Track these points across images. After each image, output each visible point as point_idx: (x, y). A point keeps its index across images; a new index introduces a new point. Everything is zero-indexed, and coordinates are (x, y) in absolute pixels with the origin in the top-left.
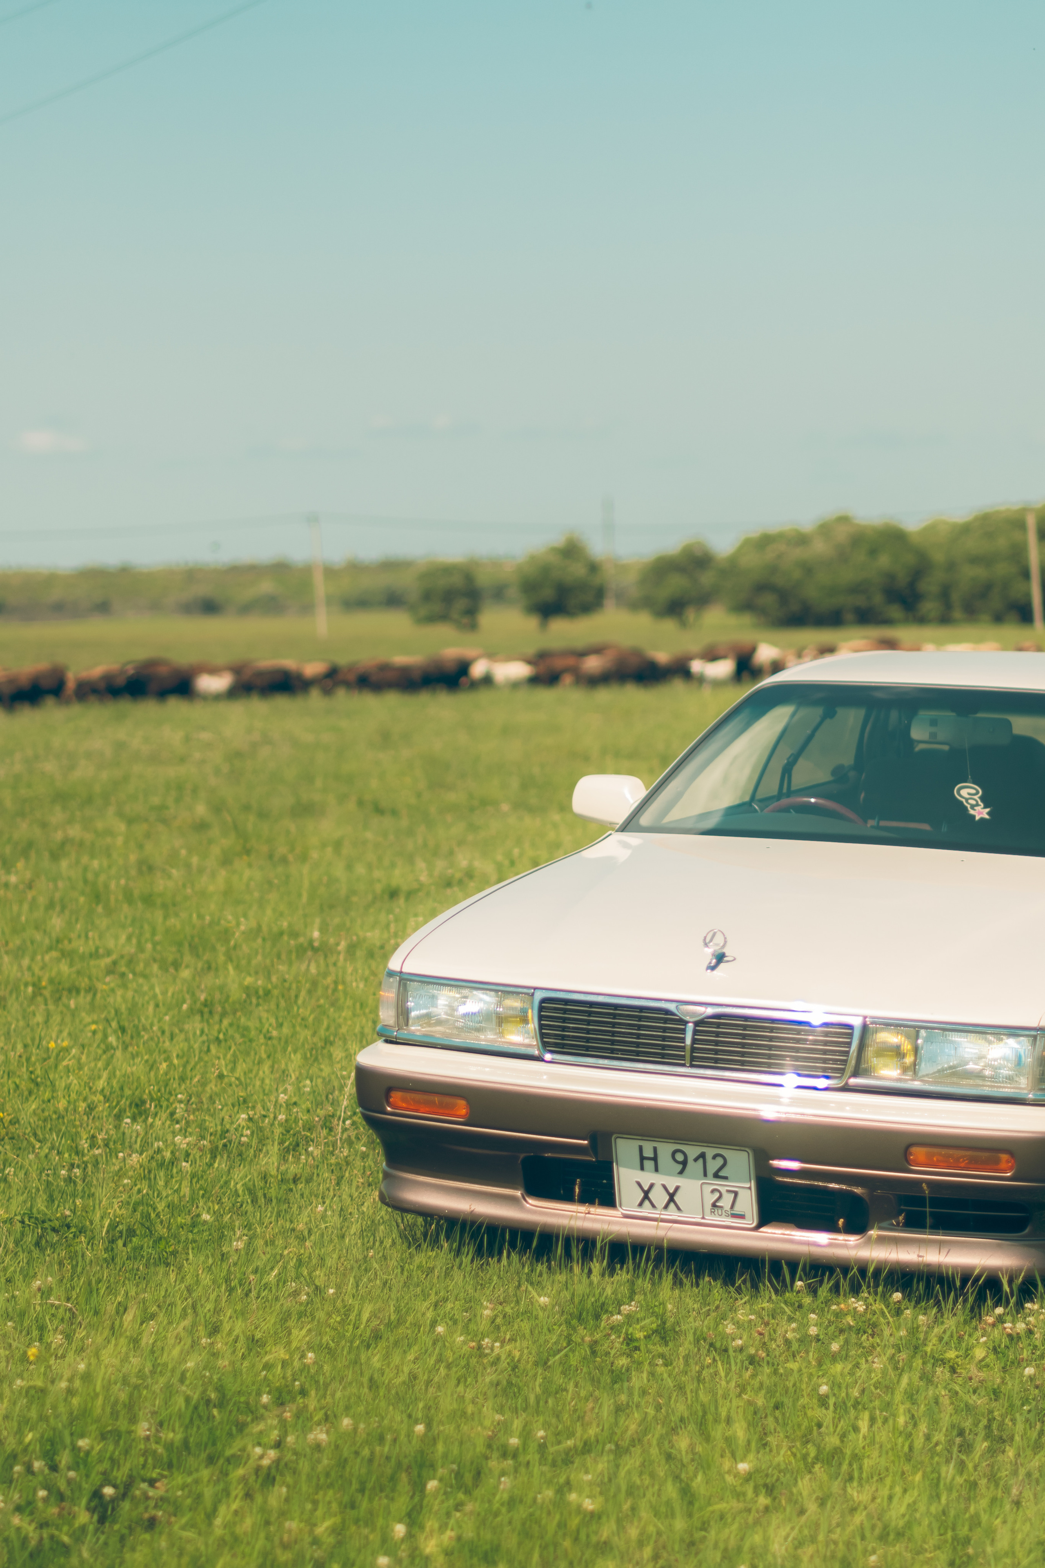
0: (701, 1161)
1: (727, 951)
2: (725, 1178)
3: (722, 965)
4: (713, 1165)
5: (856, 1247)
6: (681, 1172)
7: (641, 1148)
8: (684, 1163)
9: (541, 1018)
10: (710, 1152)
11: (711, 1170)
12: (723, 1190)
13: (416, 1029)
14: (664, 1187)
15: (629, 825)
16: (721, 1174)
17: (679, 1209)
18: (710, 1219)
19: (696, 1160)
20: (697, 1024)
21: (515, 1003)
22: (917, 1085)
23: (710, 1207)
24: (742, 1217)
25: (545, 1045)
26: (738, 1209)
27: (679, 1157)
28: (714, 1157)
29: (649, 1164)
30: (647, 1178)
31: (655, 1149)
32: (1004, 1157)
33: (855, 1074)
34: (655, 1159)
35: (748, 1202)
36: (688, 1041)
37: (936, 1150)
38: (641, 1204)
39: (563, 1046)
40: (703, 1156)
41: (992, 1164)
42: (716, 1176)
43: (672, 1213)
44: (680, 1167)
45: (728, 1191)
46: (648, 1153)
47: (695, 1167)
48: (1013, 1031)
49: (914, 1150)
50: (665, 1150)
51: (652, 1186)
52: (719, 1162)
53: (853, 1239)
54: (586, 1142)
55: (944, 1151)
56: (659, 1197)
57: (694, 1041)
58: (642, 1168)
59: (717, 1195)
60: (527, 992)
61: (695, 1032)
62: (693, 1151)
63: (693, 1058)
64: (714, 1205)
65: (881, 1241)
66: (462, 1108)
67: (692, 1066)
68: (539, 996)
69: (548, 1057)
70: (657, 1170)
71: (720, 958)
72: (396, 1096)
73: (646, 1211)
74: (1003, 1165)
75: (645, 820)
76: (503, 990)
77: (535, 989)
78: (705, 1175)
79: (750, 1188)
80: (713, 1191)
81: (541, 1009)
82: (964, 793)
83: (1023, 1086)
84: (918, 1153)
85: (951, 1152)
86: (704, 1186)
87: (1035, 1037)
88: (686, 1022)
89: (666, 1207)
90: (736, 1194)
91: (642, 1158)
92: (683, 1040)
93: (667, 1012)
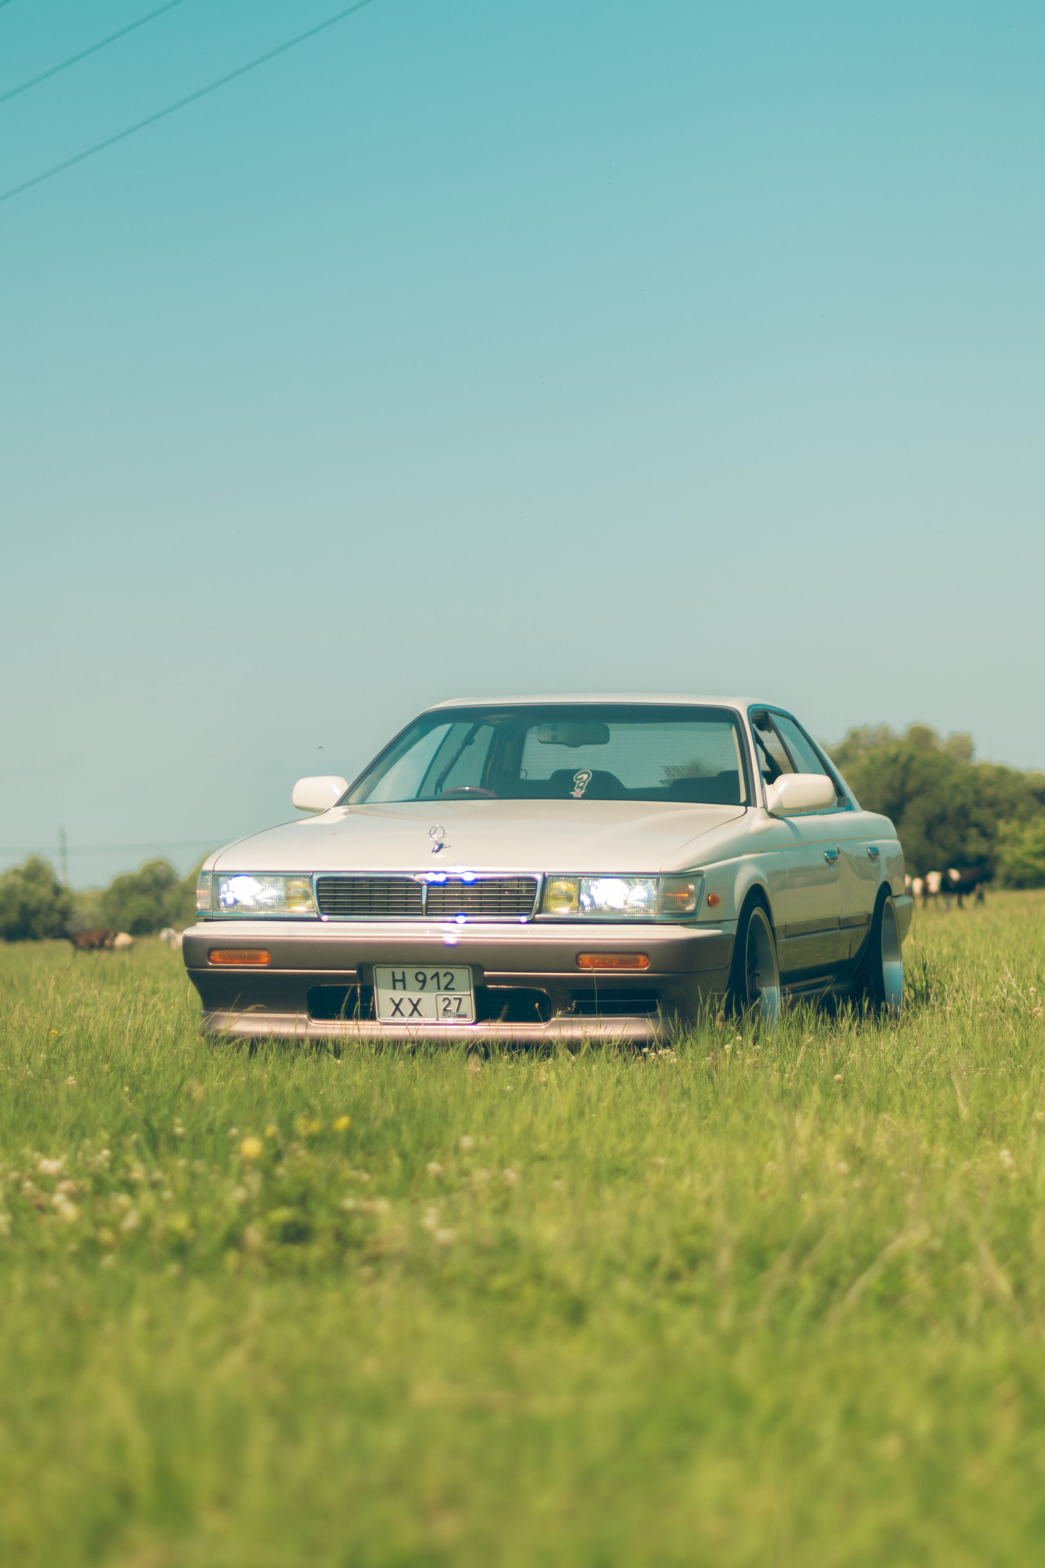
0: (435, 979)
2: (453, 989)
3: (442, 849)
4: (444, 981)
6: (422, 988)
7: (393, 973)
8: (424, 982)
9: (318, 891)
10: (442, 972)
11: (443, 985)
12: (451, 998)
14: (410, 1000)
16: (450, 987)
18: (442, 1020)
19: (432, 978)
21: (299, 885)
22: (580, 916)
23: (442, 1011)
24: (465, 1016)
25: (322, 909)
26: (462, 1011)
27: (421, 978)
28: (445, 975)
29: (399, 985)
30: (398, 995)
31: (403, 973)
32: (642, 958)
33: (539, 911)
34: (403, 981)
35: (469, 1005)
36: (424, 902)
37: (596, 956)
38: (393, 1015)
39: (335, 909)
40: (437, 975)
41: (635, 963)
42: (447, 988)
44: (421, 984)
45: (455, 998)
46: (399, 976)
47: (431, 984)
48: (645, 876)
49: (581, 956)
50: (410, 973)
51: (401, 1000)
52: (449, 978)
54: (355, 971)
55: (602, 956)
56: (406, 1008)
57: (428, 897)
58: (394, 988)
59: (447, 1002)
60: (307, 875)
61: (428, 891)
62: (429, 972)
63: (427, 909)
64: (445, 1010)
65: (560, 1024)
66: (264, 956)
67: (427, 915)
69: (325, 918)
70: (405, 988)
71: (441, 846)
72: (216, 955)
73: (398, 1019)
74: (642, 963)
75: (353, 799)
76: (289, 876)
78: (439, 988)
79: (470, 995)
80: (444, 1000)
81: (318, 885)
84: (585, 958)
85: (607, 956)
86: (438, 997)
87: (658, 879)
88: (421, 885)
89: (411, 1015)
90: (460, 1000)
91: (394, 981)
92: (420, 897)
93: (408, 880)
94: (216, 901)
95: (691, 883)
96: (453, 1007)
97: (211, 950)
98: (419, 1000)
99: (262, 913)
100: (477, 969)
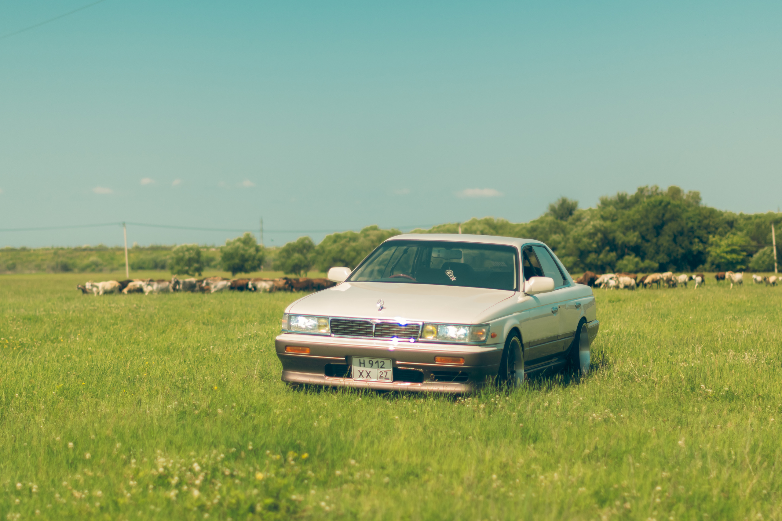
0: (377, 363)
1: (384, 306)
2: (384, 368)
3: (383, 310)
4: (380, 364)
5: (421, 386)
6: (371, 367)
7: (360, 360)
8: (372, 364)
9: (331, 324)
10: (380, 361)
11: (380, 366)
12: (383, 371)
13: (293, 329)
15: (348, 280)
17: (370, 377)
18: (379, 380)
20: (376, 325)
21: (323, 321)
22: (438, 340)
24: (388, 379)
25: (332, 332)
26: (387, 377)
27: (371, 362)
29: (362, 365)
30: (362, 369)
31: (364, 360)
32: (461, 359)
33: (421, 337)
34: (364, 363)
35: (390, 375)
36: (374, 331)
37: (443, 358)
38: (359, 377)
39: (337, 332)
40: (378, 362)
41: (458, 361)
42: (381, 367)
43: (369, 379)
46: (362, 361)
47: (375, 365)
48: (464, 325)
49: (437, 358)
50: (367, 360)
51: (363, 371)
52: (382, 363)
53: (419, 384)
55: (445, 358)
56: (365, 374)
57: (375, 330)
58: (360, 366)
61: (376, 327)
62: (375, 360)
63: (375, 334)
65: (426, 384)
66: (308, 350)
67: (375, 336)
68: (330, 319)
69: (333, 335)
70: (364, 366)
71: (382, 308)
72: (288, 348)
73: (361, 379)
74: (461, 361)
75: (352, 279)
76: (319, 317)
77: (329, 316)
78: (378, 367)
80: (380, 372)
81: (331, 322)
82: (448, 273)
83: (467, 341)
84: (438, 358)
85: (447, 358)
87: (470, 327)
88: (372, 324)
89: (367, 377)
90: (387, 372)
91: (360, 363)
92: (372, 329)
93: (367, 322)
94: (290, 326)
95: (484, 328)
96: (384, 375)
97: (286, 346)
98: (370, 372)
99: (307, 332)
100: (394, 360)
